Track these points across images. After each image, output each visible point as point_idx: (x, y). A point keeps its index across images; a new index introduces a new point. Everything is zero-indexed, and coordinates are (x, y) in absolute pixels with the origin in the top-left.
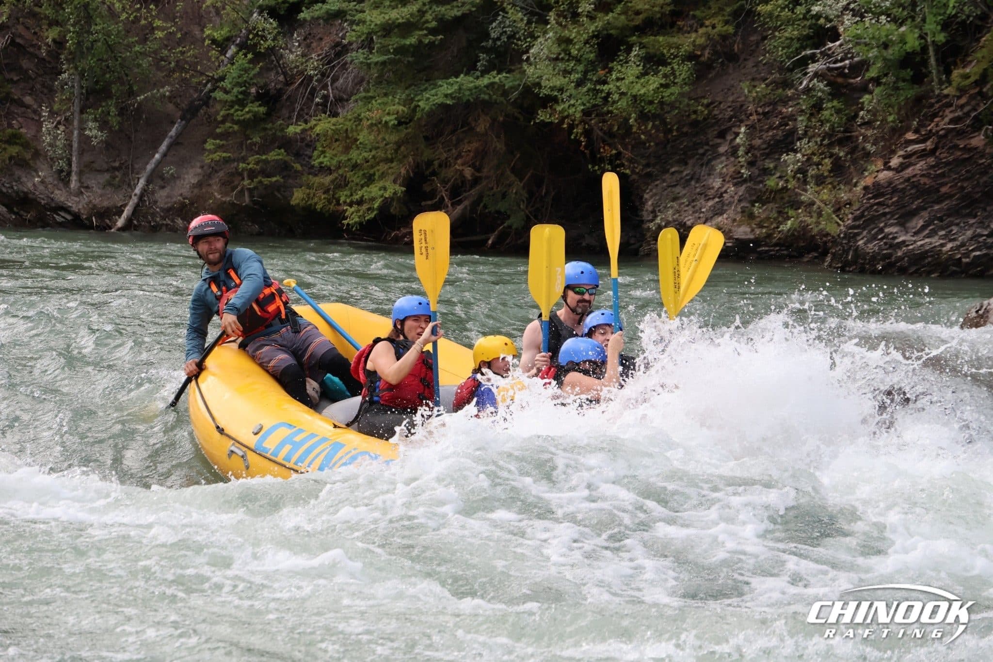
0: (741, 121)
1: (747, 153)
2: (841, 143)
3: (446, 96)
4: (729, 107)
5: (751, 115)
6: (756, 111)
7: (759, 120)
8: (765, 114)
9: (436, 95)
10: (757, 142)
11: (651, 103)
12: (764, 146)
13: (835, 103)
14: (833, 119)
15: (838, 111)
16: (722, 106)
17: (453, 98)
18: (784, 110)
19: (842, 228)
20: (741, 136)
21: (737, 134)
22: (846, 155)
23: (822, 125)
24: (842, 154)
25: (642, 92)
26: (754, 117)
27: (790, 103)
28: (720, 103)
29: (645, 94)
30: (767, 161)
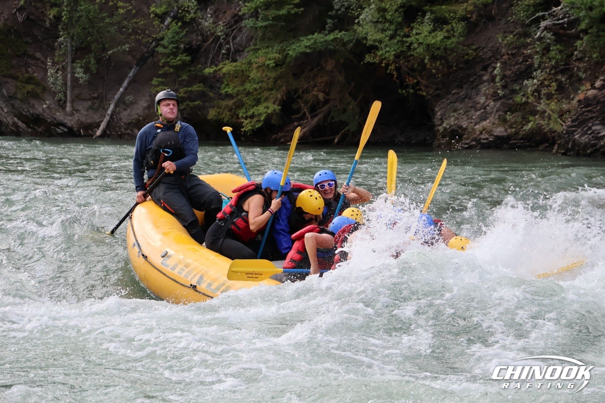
0: (498, 60)
1: (501, 80)
2: (563, 72)
3: (306, 47)
4: (490, 50)
5: (504, 55)
6: (507, 53)
7: (509, 59)
8: (513, 54)
9: (300, 46)
10: (508, 73)
11: (439, 49)
12: (513, 75)
13: (558, 46)
14: (557, 57)
15: (561, 52)
16: (485, 50)
17: (310, 48)
18: (525, 52)
19: (564, 127)
20: (498, 69)
21: (495, 68)
22: (566, 80)
23: (550, 61)
24: (563, 79)
25: (433, 42)
26: (506, 57)
27: (529, 47)
28: (484, 48)
29: (434, 43)
30: (515, 85)
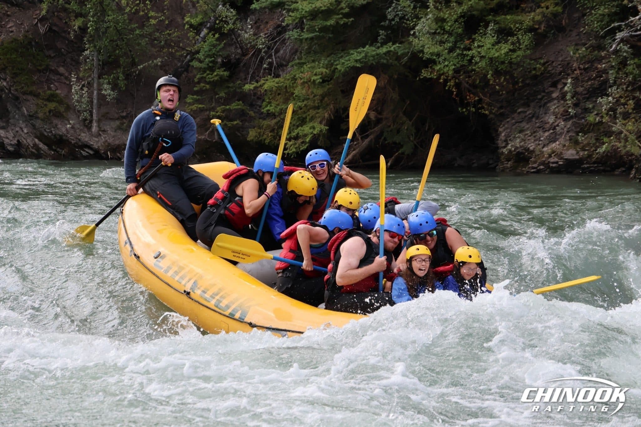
0: (568, 75)
1: (572, 98)
3: (356, 61)
4: (559, 65)
5: (575, 70)
6: (579, 68)
7: (581, 74)
8: (585, 69)
9: (349, 60)
10: (580, 89)
11: (503, 63)
12: (585, 92)
13: (636, 60)
14: (635, 72)
15: (638, 66)
16: (554, 64)
17: (361, 63)
18: (599, 66)
20: (568, 85)
21: (565, 84)
23: (626, 77)
25: (496, 55)
26: (578, 72)
27: (604, 61)
28: (553, 62)
29: (498, 56)
30: (587, 103)
